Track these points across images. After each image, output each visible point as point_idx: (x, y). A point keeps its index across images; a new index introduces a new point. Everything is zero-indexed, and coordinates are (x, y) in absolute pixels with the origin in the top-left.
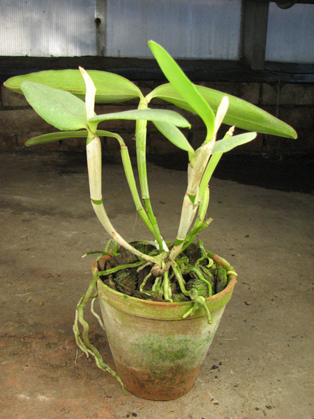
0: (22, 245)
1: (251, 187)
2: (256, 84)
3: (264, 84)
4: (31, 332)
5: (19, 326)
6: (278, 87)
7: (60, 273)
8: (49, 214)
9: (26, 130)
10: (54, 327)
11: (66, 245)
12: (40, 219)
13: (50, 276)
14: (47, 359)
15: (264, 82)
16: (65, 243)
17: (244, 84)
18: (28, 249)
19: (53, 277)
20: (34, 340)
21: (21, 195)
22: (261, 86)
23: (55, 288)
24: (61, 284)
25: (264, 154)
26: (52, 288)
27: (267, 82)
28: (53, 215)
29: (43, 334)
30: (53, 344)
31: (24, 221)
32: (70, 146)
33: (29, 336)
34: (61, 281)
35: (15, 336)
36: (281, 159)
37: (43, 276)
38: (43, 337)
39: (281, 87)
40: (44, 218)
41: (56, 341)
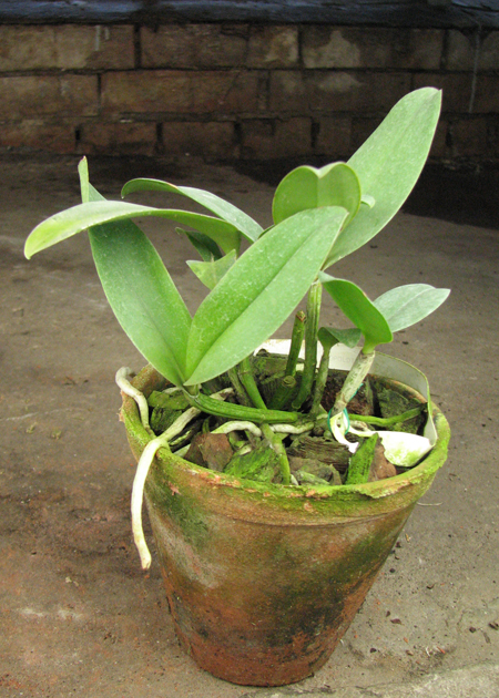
0: (14, 324)
1: (427, 220)
2: (437, 31)
3: (452, 32)
4: (39, 488)
5: (15, 479)
6: (477, 37)
7: (87, 376)
8: (62, 268)
9: (14, 116)
10: (83, 479)
11: (96, 323)
12: (46, 276)
13: (70, 382)
14: (72, 540)
15: (452, 27)
16: (93, 320)
17: (415, 30)
18: (26, 333)
19: (74, 384)
20: (45, 503)
21: (9, 234)
22: (447, 34)
23: (80, 406)
24: (91, 396)
25: (448, 162)
26: (73, 405)
27: (457, 28)
28: (70, 269)
29: (62, 491)
30: (83, 510)
31: (16, 281)
32: (95, 146)
33: (36, 497)
34: (91, 392)
35: (8, 497)
36: (478, 171)
37: (57, 382)
38: (63, 498)
39: (483, 37)
40: (53, 275)
41: (87, 505)
